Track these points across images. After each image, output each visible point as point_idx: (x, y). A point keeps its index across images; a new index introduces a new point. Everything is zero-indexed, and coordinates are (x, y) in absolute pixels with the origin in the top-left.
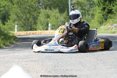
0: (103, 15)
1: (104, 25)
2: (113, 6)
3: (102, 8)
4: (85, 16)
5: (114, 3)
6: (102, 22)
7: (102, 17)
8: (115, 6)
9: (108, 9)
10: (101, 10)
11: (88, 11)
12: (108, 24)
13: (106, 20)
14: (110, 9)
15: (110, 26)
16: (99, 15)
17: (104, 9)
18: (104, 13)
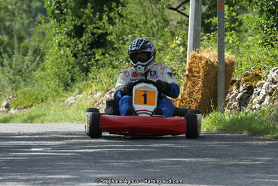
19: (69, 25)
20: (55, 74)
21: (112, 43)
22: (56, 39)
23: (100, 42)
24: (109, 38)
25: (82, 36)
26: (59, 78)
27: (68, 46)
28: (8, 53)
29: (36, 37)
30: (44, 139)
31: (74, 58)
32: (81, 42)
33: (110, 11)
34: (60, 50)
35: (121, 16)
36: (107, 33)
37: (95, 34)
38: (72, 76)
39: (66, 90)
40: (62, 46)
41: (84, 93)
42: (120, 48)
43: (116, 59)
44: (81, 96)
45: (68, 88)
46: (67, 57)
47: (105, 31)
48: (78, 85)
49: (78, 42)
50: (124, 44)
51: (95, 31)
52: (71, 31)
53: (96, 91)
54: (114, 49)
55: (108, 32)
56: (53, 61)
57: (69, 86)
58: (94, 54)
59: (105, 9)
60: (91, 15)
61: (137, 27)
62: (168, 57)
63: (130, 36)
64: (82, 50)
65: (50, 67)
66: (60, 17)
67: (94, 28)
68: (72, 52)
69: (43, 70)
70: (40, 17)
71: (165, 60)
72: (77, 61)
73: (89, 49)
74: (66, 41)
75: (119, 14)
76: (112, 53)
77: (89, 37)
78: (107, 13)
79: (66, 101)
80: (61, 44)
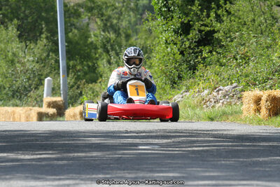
0: (182, 53)
1: (184, 88)
2: (218, 18)
3: (179, 25)
4: (117, 54)
5: (219, 7)
6: (180, 78)
7: (179, 57)
8: (225, 18)
9: (200, 31)
10: (176, 32)
11: (128, 37)
12: (201, 86)
13: (193, 68)
14: (208, 29)
15: (206, 92)
16: (169, 49)
17: (186, 29)
18: (187, 44)
19: (176, 23)
20: (163, 71)
21: (219, 41)
22: (164, 37)
23: (207, 39)
24: (216, 35)
25: (189, 34)
26: (167, 76)
27: (175, 44)
28: (116, 50)
29: (142, 35)
30: (152, 137)
31: (180, 56)
32: (188, 40)
33: (218, 9)
34: (167, 47)
35: (229, 13)
36: (214, 30)
37: (203, 31)
38: (179, 74)
39: (173, 87)
40: (170, 44)
41: (191, 90)
42: (228, 45)
43: (224, 57)
44: (188, 94)
45: (175, 85)
46: (174, 55)
47: (212, 29)
48: (185, 82)
49: (185, 39)
50: (232, 41)
51: (203, 28)
52: (179, 29)
53: (203, 88)
54: (221, 46)
55: (216, 29)
56: (160, 59)
57: (176, 84)
58: (201, 51)
59: (213, 6)
60: (199, 12)
61: (245, 24)
62: (276, 54)
63: (237, 34)
64: (189, 47)
65: (157, 64)
66: (167, 15)
67: (202, 25)
68: (179, 50)
69: (150, 67)
70: (147, 15)
71: (274, 58)
72: (184, 59)
73: (196, 46)
74: (173, 38)
75: (227, 11)
76: (219, 50)
77: (196, 34)
78: (214, 10)
79: (173, 99)
80: (168, 42)
